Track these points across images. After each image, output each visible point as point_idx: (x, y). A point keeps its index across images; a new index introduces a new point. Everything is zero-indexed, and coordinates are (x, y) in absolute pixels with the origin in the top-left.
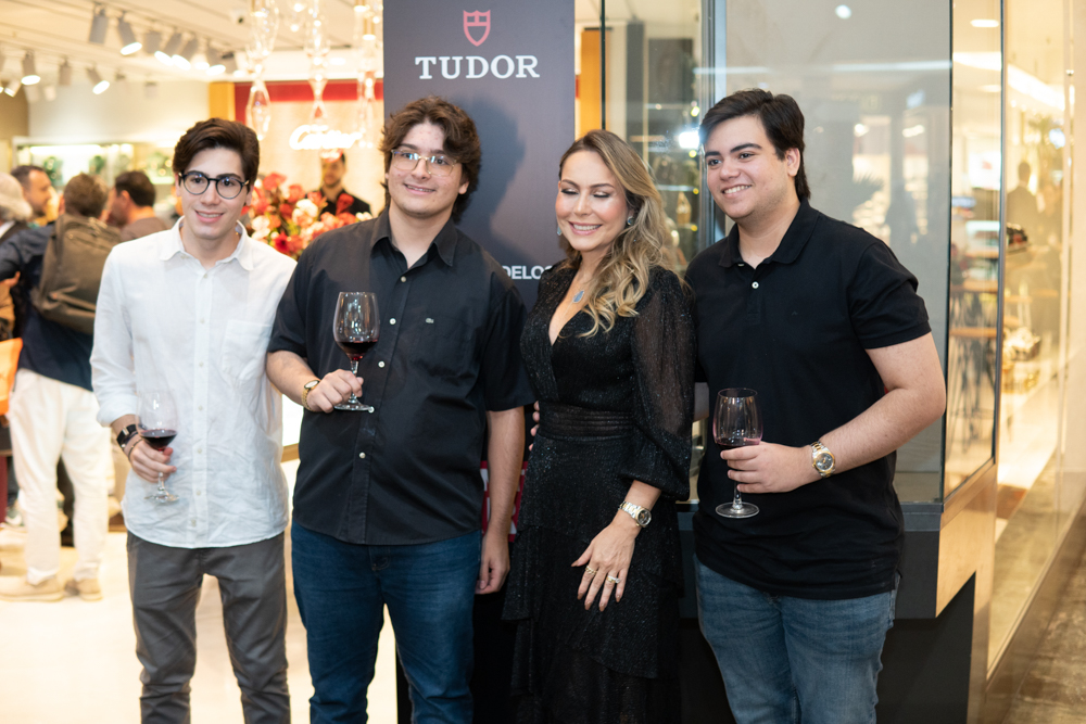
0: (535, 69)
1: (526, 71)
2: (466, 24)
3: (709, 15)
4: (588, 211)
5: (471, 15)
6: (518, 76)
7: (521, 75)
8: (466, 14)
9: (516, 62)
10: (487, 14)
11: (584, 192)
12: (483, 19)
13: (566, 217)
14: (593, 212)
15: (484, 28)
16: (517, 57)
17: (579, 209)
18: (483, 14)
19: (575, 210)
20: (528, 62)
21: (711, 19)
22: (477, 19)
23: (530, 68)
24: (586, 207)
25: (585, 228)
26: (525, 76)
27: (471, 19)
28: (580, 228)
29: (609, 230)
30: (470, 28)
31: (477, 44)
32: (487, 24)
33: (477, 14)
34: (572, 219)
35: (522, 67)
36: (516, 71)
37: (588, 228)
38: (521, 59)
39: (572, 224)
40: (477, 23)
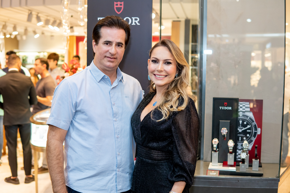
0: (138, 22)
1: (135, 23)
2: (115, 6)
3: (202, 6)
4: (163, 70)
5: (117, 3)
6: (132, 24)
7: (134, 24)
8: (115, 3)
9: (132, 20)
10: (122, 3)
11: (161, 62)
12: (121, 5)
13: (153, 72)
14: (165, 70)
15: (121, 8)
16: (132, 18)
17: (159, 69)
18: (121, 3)
19: (157, 69)
20: (136, 20)
21: (202, 7)
22: (119, 5)
23: (137, 22)
24: (162, 68)
25: (161, 77)
26: (135, 24)
27: (117, 5)
28: (159, 76)
29: (170, 78)
30: (116, 8)
31: (119, 13)
32: (122, 6)
33: (119, 3)
34: (155, 73)
35: (134, 21)
36: (132, 23)
37: (162, 77)
38: (134, 18)
39: (155, 75)
40: (119, 6)
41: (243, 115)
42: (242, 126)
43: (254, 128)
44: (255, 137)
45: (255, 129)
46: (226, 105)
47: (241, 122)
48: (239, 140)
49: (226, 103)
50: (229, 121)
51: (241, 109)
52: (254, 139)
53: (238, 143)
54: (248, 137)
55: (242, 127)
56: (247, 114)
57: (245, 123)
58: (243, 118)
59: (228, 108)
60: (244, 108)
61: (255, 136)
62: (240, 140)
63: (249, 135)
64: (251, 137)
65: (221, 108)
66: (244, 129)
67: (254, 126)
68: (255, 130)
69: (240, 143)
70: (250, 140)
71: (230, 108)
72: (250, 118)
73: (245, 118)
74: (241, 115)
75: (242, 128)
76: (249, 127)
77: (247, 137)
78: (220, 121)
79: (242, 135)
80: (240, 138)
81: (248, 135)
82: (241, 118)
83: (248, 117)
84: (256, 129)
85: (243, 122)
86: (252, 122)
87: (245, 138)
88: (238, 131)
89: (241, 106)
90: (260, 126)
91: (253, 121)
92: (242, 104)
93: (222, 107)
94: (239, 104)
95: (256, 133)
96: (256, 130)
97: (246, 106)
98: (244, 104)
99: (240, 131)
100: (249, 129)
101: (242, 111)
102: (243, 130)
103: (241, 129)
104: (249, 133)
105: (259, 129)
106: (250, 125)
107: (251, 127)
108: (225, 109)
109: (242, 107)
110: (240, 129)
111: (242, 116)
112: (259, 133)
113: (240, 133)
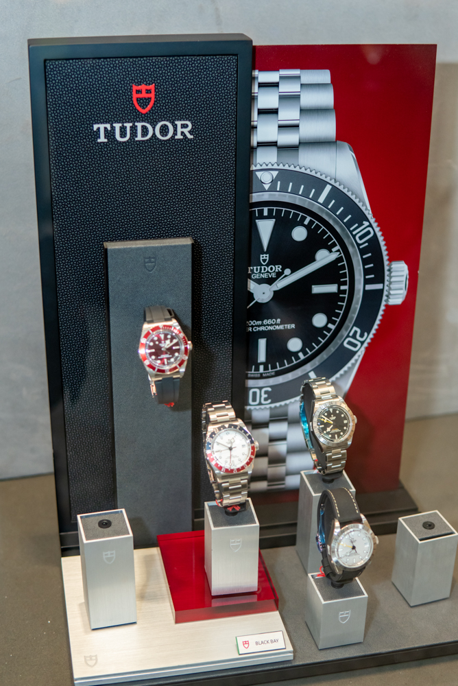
41: (285, 176)
42: (272, 262)
43: (365, 262)
44: (366, 328)
45: (366, 272)
46: (144, 102)
47: (265, 228)
48: (251, 360)
49: (144, 90)
50: (188, 241)
51: (265, 131)
52: (359, 343)
53: (250, 383)
54: (320, 331)
55: (278, 268)
56: (313, 162)
57: (299, 234)
58: (286, 198)
59: (164, 130)
60: (289, 114)
61: (364, 323)
62: (262, 357)
63: (330, 321)
64: (344, 332)
65: (110, 134)
66: (290, 278)
67: (363, 252)
68: (367, 282)
69: (261, 377)
70: (332, 349)
71: (183, 129)
72: (336, 193)
73: (298, 200)
74: (266, 178)
75: (279, 274)
76: (324, 258)
77: (310, 335)
78: (111, 246)
79: (274, 324)
80: (262, 343)
81: (319, 320)
82: (266, 197)
83: (319, 184)
84: (377, 273)
85: (284, 225)
86: (349, 225)
87: (295, 344)
88: (250, 296)
89: (266, 100)
90: (408, 249)
91: (359, 217)
92: (276, 85)
93: (117, 126)
94: (255, 89)
95: (373, 299)
96: (380, 278)
97: (310, 99)
98: (287, 88)
99: (262, 293)
100: (329, 273)
101: (273, 144)
102: (280, 284)
103: (270, 281)
104: (329, 304)
105: (399, 272)
106: (338, 247)
107: (339, 260)
108: (139, 138)
109: (274, 112)
110: (260, 281)
111: (274, 182)
112: (396, 294)
113: (260, 311)
